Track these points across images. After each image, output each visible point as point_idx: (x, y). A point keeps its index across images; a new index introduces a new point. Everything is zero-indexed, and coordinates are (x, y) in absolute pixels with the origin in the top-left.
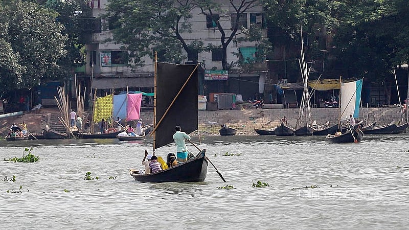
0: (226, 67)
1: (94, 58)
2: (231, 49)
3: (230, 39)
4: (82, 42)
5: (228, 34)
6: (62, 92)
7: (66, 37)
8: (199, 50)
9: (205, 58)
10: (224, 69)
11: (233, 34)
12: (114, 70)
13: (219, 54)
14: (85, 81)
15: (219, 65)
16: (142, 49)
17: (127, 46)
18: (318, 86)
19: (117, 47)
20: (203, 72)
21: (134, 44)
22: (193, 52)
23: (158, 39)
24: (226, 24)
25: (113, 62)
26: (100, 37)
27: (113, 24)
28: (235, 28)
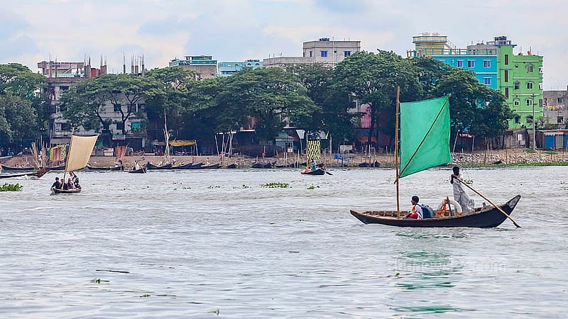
0: (124, 133)
1: (52, 126)
2: (127, 123)
3: (127, 117)
4: (45, 118)
5: (125, 115)
6: (34, 145)
7: (36, 116)
8: (110, 123)
9: (113, 127)
10: (123, 134)
11: (129, 115)
12: (63, 133)
13: (120, 126)
14: (47, 140)
15: (120, 131)
16: (78, 122)
17: (70, 120)
18: (174, 144)
19: (65, 121)
20: (112, 136)
21: (75, 120)
22: (106, 124)
23: (87, 117)
24: (124, 109)
25: (62, 129)
26: (55, 116)
27: (63, 109)
28: (129, 112)
